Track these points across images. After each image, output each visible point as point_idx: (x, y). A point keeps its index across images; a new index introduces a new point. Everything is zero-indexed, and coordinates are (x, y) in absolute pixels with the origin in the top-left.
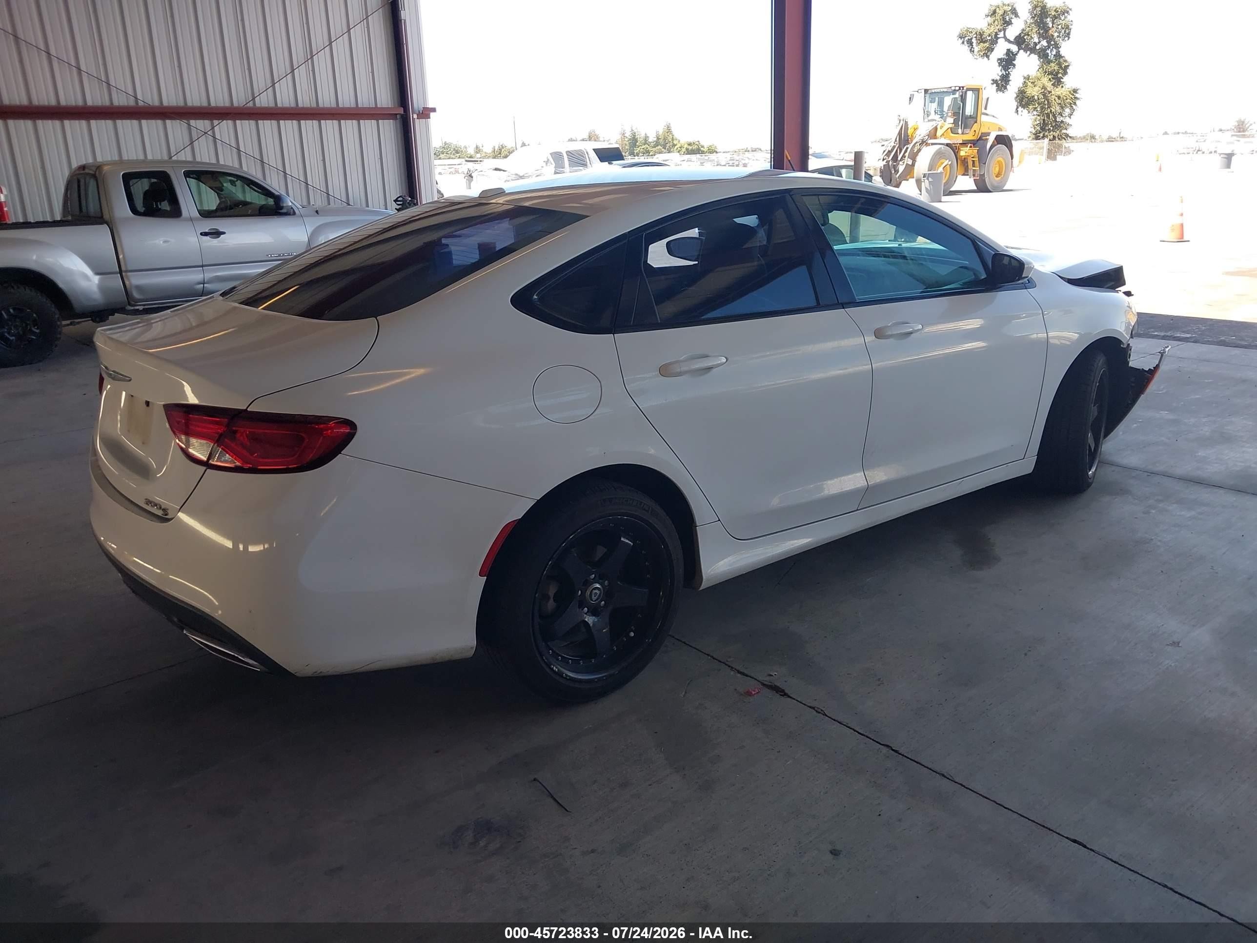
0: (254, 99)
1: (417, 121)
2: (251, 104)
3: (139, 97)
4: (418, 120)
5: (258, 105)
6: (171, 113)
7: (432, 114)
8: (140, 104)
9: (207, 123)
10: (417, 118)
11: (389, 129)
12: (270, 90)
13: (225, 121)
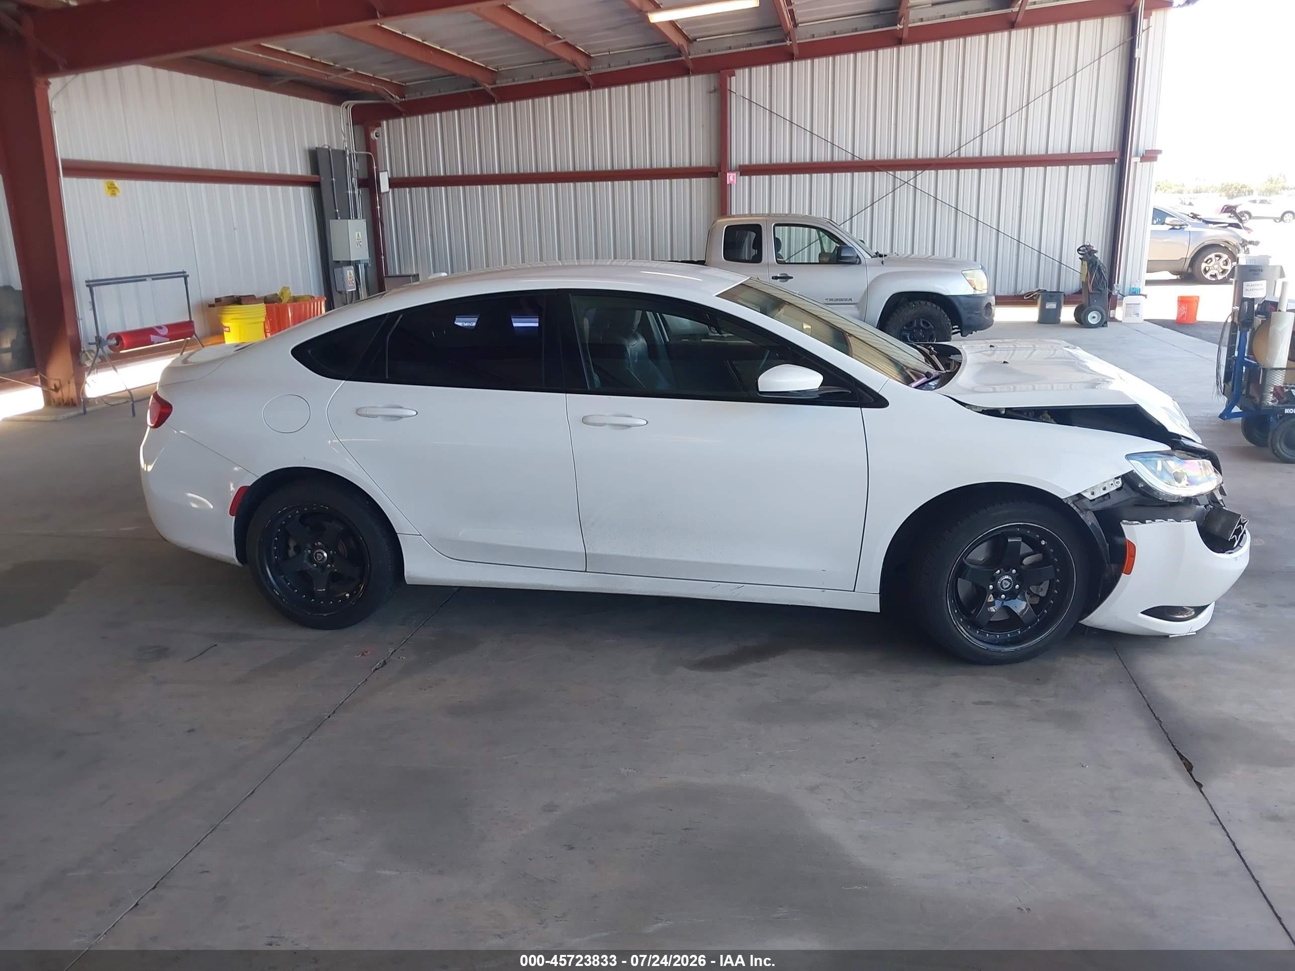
0: (959, 148)
1: (1139, 165)
2: (956, 155)
3: (857, 154)
4: (1141, 163)
5: (963, 155)
6: (880, 166)
7: (1159, 156)
8: (855, 159)
9: (912, 173)
10: (1141, 162)
11: (1102, 174)
12: (978, 140)
13: (927, 172)
